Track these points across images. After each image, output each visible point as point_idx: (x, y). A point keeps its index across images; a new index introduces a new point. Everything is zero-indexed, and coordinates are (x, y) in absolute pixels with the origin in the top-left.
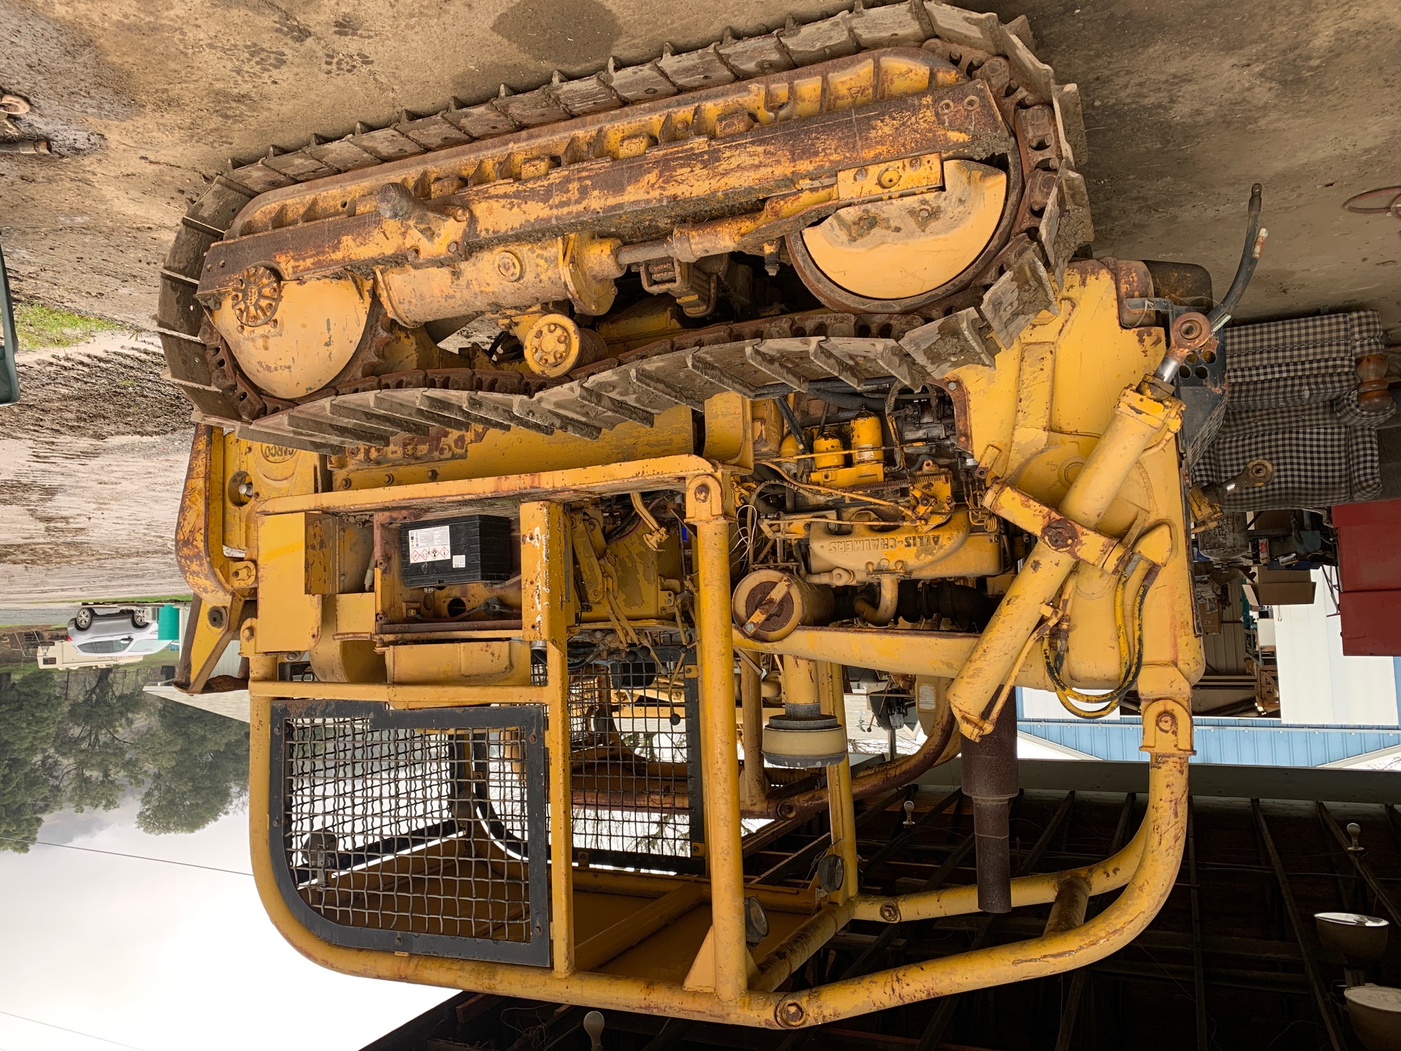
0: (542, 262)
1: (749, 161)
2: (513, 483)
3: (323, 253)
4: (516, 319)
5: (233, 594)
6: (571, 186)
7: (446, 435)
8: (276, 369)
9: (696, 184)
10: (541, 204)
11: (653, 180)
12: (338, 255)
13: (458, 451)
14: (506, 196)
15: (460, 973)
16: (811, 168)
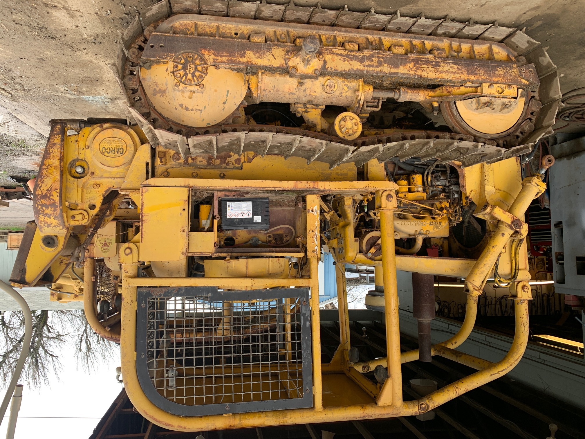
0: (346, 88)
1: (451, 70)
2: (303, 185)
3: (235, 57)
4: (309, 110)
5: (68, 229)
6: (374, 59)
7: (230, 156)
8: (192, 110)
9: (430, 73)
10: (359, 63)
11: (411, 67)
12: (244, 60)
13: (237, 165)
14: (341, 55)
15: (266, 418)
16: (474, 79)
